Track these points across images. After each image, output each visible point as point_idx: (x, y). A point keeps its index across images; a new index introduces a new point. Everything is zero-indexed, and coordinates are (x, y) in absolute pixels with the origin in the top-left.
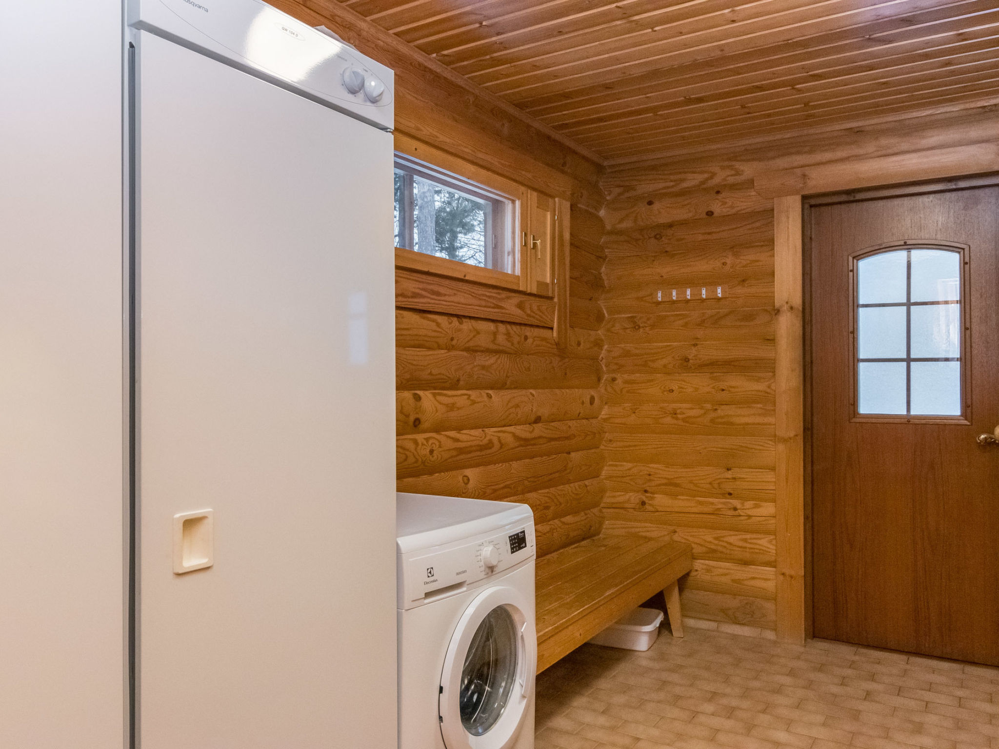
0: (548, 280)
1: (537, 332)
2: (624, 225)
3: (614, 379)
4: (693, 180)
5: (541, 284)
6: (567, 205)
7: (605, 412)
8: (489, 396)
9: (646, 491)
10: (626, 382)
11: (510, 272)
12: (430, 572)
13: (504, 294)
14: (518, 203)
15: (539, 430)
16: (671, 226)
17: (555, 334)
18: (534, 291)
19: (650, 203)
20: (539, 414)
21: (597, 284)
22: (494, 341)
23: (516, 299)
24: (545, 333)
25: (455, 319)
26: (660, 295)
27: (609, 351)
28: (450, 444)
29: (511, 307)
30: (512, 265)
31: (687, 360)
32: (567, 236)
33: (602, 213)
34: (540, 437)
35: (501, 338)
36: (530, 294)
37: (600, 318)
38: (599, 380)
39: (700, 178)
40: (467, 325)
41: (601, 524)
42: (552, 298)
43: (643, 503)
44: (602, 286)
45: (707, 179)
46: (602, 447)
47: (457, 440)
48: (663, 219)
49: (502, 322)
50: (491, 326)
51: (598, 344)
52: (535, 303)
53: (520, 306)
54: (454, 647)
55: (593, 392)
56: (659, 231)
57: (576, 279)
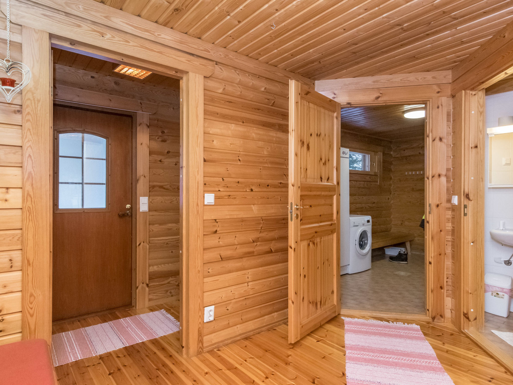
0: (377, 171)
1: (374, 183)
2: (397, 156)
3: (394, 194)
4: (415, 145)
5: (375, 172)
6: (382, 154)
7: (392, 202)
8: (363, 197)
9: (403, 221)
10: (398, 194)
11: (367, 171)
12: (354, 223)
13: (366, 176)
14: (369, 155)
15: (374, 205)
16: (409, 156)
17: (378, 183)
18: (373, 174)
19: (404, 150)
20: (374, 201)
21: (390, 170)
22: (364, 186)
23: (369, 177)
24: (376, 183)
25: (356, 182)
26: (406, 173)
27: (393, 187)
28: (355, 207)
29: (368, 178)
30: (368, 169)
31: (413, 189)
32: (382, 160)
33: (392, 153)
34: (374, 207)
35: (365, 185)
36: (373, 175)
37: (391, 179)
38: (391, 194)
39: (417, 144)
40: (358, 182)
41: (391, 229)
42: (377, 175)
43: (402, 224)
44: (392, 171)
45: (419, 145)
46: (391, 210)
47: (356, 206)
48: (407, 154)
49: (366, 181)
50: (363, 183)
51: (390, 185)
52: (373, 177)
53: (370, 178)
54: (358, 234)
55: (389, 197)
56: (406, 157)
57: (384, 170)
